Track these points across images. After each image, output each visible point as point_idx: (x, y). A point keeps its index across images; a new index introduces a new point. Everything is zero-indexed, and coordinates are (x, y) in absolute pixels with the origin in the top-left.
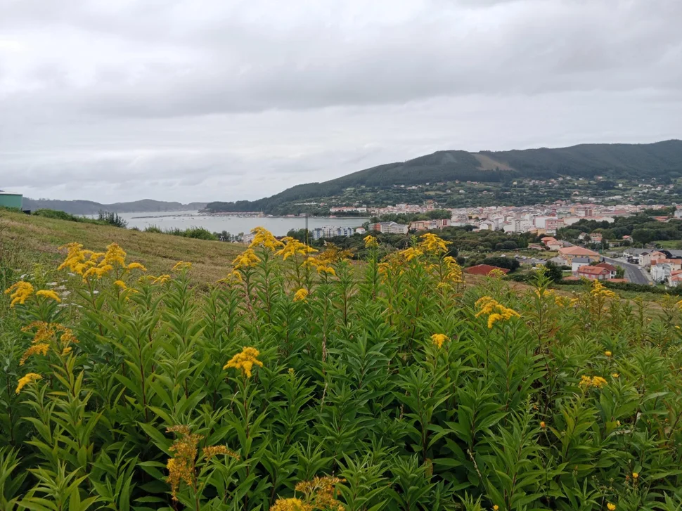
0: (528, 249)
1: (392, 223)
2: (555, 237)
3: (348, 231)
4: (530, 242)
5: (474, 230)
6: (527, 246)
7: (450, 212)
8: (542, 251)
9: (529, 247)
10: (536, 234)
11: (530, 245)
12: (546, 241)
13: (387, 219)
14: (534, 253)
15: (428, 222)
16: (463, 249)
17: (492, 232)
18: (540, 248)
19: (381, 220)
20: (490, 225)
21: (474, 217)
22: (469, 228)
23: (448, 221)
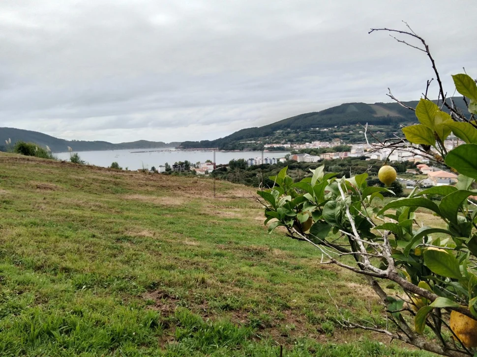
0: (406, 173)
1: (306, 155)
2: (427, 165)
3: (273, 161)
4: (409, 168)
5: (367, 159)
6: (405, 170)
7: (351, 147)
8: (417, 174)
9: (407, 172)
10: (413, 162)
11: (408, 171)
12: (420, 167)
13: (303, 152)
14: (411, 176)
15: (333, 154)
16: (355, 173)
17: (379, 160)
18: (415, 172)
19: (298, 152)
20: (378, 156)
21: (368, 150)
22: (363, 158)
23: (348, 153)
